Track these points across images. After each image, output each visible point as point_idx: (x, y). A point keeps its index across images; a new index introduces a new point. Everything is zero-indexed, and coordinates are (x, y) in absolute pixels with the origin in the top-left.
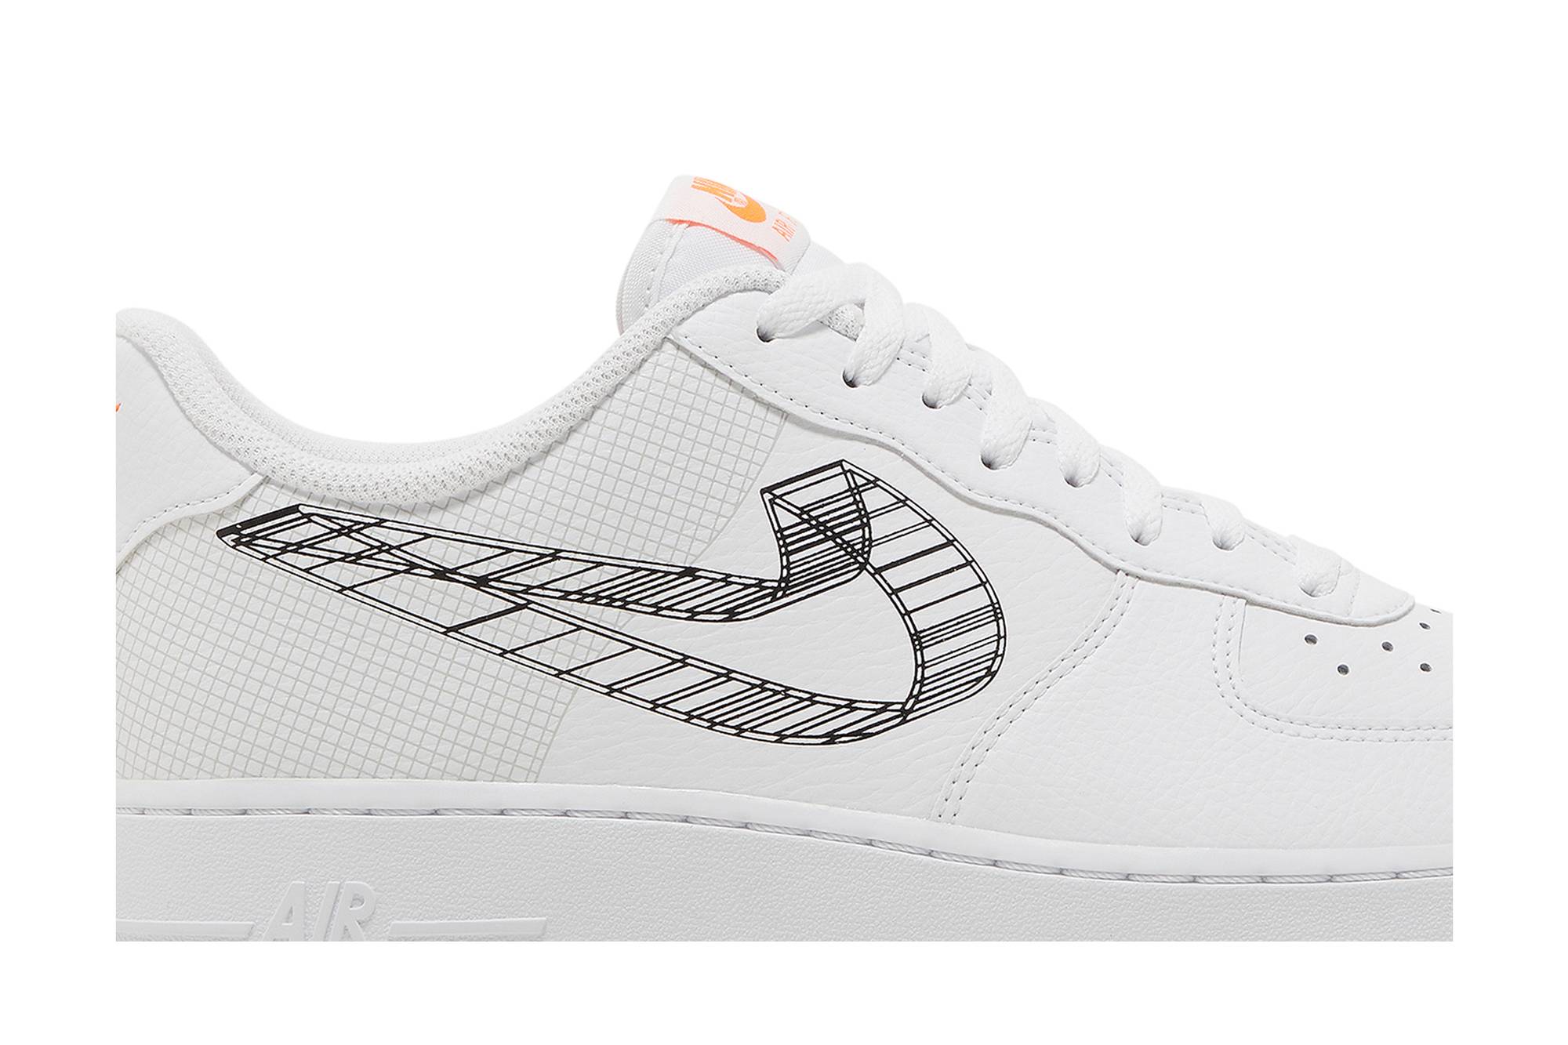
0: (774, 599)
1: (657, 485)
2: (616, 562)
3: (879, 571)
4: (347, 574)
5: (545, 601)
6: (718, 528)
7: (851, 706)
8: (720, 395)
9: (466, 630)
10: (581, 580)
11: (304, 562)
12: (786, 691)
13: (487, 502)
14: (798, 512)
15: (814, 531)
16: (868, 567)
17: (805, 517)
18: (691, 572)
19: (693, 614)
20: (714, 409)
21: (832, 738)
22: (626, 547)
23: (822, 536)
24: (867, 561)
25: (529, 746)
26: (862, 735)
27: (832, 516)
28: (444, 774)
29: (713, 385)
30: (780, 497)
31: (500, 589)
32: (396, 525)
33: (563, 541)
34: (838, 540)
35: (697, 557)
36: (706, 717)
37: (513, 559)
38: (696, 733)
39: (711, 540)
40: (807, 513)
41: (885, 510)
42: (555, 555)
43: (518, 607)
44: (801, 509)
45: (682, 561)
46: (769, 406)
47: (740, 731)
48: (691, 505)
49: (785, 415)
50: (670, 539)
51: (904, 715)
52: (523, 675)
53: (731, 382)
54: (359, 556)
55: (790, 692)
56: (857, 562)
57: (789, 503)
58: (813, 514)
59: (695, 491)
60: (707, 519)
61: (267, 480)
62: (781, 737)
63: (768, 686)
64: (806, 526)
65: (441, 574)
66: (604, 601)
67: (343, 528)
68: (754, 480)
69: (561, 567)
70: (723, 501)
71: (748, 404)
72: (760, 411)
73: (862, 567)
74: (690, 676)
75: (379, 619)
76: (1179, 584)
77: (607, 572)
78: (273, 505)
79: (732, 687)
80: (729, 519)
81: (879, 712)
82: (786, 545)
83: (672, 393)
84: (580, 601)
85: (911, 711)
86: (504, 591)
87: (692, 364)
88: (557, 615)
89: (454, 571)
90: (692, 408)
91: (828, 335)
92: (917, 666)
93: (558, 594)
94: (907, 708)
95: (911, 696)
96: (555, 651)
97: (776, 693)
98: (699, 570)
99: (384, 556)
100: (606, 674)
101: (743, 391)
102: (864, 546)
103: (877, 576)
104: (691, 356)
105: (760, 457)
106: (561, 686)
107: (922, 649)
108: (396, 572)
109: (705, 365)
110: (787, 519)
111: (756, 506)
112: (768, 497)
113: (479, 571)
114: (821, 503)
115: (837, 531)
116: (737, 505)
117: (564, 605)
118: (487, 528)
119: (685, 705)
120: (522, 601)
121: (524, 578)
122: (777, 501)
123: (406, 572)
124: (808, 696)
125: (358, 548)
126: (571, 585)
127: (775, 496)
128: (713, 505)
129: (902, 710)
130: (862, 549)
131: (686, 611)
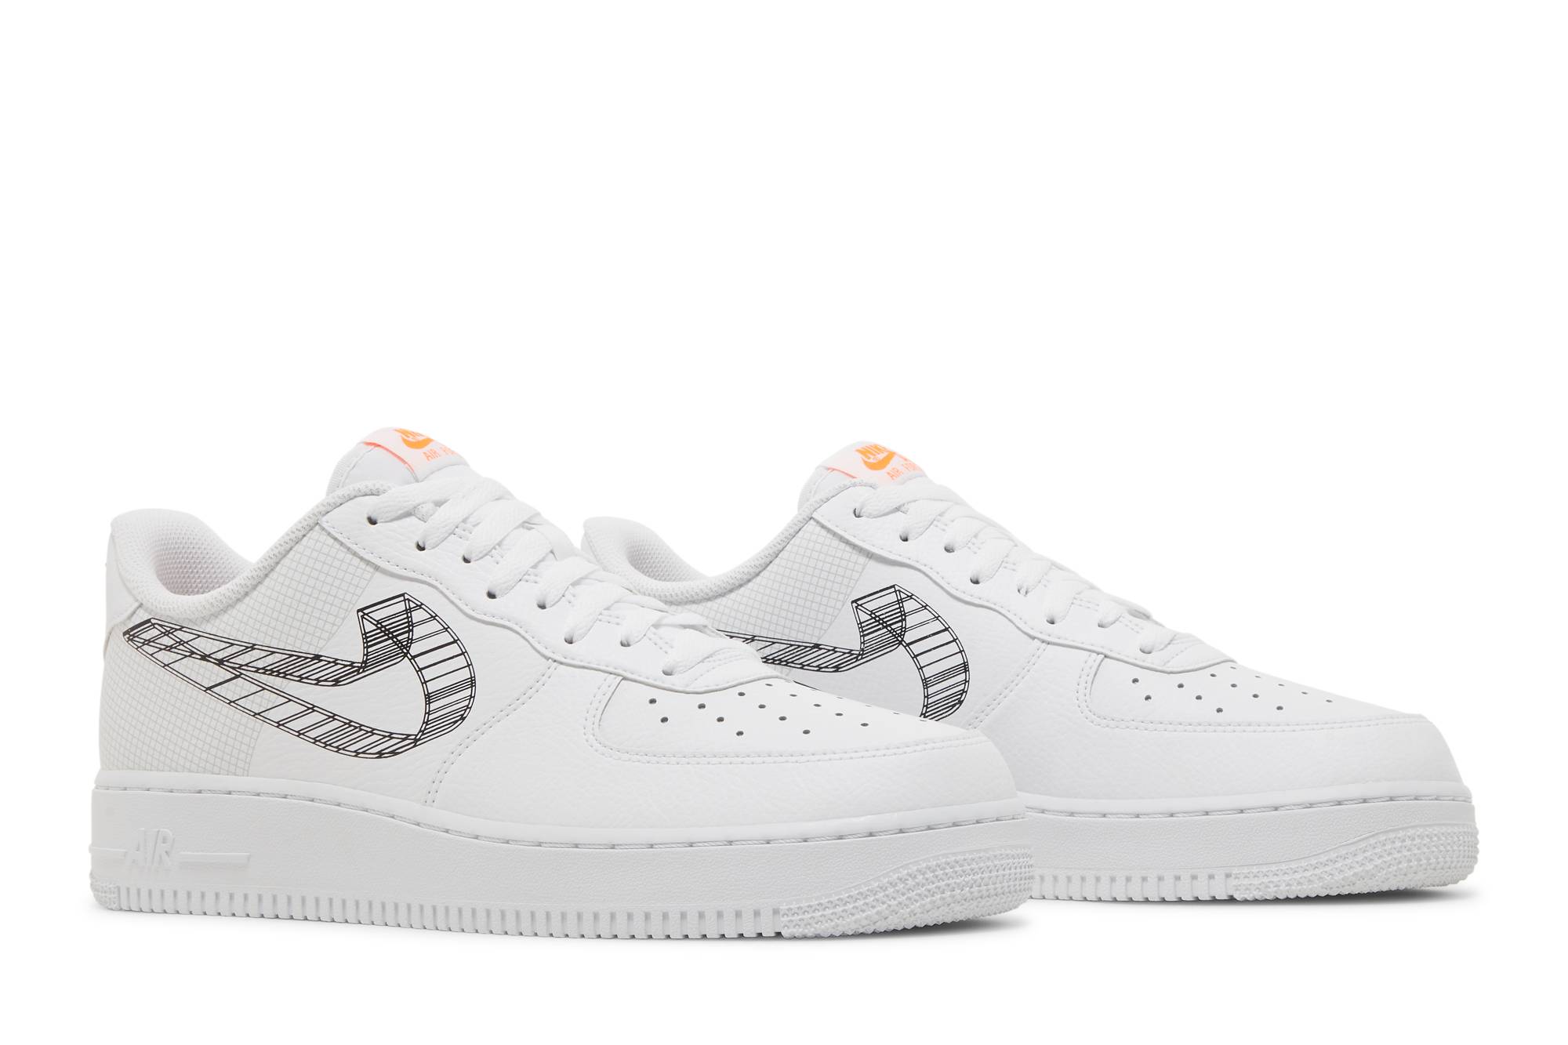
0: (359, 674)
1: (302, 607)
2: (281, 651)
3: (414, 657)
4: (166, 657)
5: (248, 673)
6: (333, 632)
7: (391, 736)
8: (341, 555)
9: (215, 689)
10: (264, 662)
11: (151, 650)
12: (360, 727)
13: (225, 617)
14: (376, 623)
15: (383, 634)
16: (408, 655)
17: (379, 626)
18: (317, 657)
19: (318, 681)
20: (337, 563)
21: (380, 755)
22: (286, 643)
23: (386, 637)
24: (408, 651)
25: (242, 756)
26: (394, 753)
27: (394, 625)
28: (205, 771)
29: (338, 550)
30: (367, 614)
31: (228, 666)
32: (188, 630)
33: (256, 639)
34: (395, 640)
35: (321, 648)
36: (322, 741)
37: (235, 649)
38: (318, 750)
39: (329, 639)
40: (380, 623)
41: (423, 622)
42: (253, 647)
43: (237, 677)
44: (377, 621)
45: (314, 651)
46: (368, 563)
47: (338, 749)
48: (319, 619)
49: (377, 568)
50: (308, 639)
51: (416, 742)
52: (238, 715)
53: (349, 549)
54: (171, 647)
55: (362, 728)
56: (403, 652)
57: (371, 618)
58: (383, 624)
59: (321, 610)
60: (328, 627)
61: (141, 605)
62: (357, 753)
63: (352, 724)
64: (379, 631)
65: (204, 657)
66: (275, 674)
67: (167, 631)
68: (354, 605)
69: (256, 654)
70: (336, 616)
71: (356, 561)
72: (363, 565)
73: (405, 655)
74: (316, 717)
75: (179, 683)
76: (584, 667)
77: (277, 657)
78: (142, 618)
79: (336, 724)
80: (339, 627)
81: (404, 740)
82: (367, 642)
83: (315, 554)
84: (264, 673)
85: (419, 739)
86: (230, 667)
87: (329, 538)
88: (254, 681)
89: (209, 656)
90: (324, 563)
91: (412, 520)
92: (426, 713)
93: (254, 669)
94: (418, 737)
95: (420, 731)
96: (253, 702)
97: (356, 728)
98: (322, 656)
99: (181, 647)
100: (276, 715)
101: (355, 554)
102: (408, 643)
103: (412, 661)
104: (329, 534)
105: (358, 591)
106: (256, 722)
107: (430, 703)
108: (186, 656)
109: (336, 539)
110: (369, 627)
111: (354, 618)
112: (361, 614)
113: (220, 656)
114: (389, 618)
115: (395, 634)
116: (343, 619)
117: (256, 676)
118: (224, 632)
119: (313, 734)
120: (238, 672)
121: (240, 660)
122: (366, 616)
123: (190, 656)
124: (370, 730)
125: (171, 642)
126: (260, 664)
127: (365, 614)
128: (331, 619)
129: (415, 739)
130: (406, 645)
131: (315, 680)
